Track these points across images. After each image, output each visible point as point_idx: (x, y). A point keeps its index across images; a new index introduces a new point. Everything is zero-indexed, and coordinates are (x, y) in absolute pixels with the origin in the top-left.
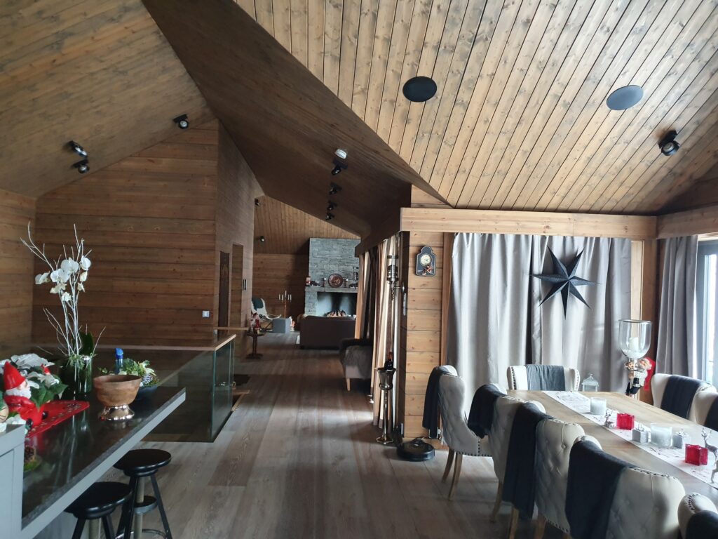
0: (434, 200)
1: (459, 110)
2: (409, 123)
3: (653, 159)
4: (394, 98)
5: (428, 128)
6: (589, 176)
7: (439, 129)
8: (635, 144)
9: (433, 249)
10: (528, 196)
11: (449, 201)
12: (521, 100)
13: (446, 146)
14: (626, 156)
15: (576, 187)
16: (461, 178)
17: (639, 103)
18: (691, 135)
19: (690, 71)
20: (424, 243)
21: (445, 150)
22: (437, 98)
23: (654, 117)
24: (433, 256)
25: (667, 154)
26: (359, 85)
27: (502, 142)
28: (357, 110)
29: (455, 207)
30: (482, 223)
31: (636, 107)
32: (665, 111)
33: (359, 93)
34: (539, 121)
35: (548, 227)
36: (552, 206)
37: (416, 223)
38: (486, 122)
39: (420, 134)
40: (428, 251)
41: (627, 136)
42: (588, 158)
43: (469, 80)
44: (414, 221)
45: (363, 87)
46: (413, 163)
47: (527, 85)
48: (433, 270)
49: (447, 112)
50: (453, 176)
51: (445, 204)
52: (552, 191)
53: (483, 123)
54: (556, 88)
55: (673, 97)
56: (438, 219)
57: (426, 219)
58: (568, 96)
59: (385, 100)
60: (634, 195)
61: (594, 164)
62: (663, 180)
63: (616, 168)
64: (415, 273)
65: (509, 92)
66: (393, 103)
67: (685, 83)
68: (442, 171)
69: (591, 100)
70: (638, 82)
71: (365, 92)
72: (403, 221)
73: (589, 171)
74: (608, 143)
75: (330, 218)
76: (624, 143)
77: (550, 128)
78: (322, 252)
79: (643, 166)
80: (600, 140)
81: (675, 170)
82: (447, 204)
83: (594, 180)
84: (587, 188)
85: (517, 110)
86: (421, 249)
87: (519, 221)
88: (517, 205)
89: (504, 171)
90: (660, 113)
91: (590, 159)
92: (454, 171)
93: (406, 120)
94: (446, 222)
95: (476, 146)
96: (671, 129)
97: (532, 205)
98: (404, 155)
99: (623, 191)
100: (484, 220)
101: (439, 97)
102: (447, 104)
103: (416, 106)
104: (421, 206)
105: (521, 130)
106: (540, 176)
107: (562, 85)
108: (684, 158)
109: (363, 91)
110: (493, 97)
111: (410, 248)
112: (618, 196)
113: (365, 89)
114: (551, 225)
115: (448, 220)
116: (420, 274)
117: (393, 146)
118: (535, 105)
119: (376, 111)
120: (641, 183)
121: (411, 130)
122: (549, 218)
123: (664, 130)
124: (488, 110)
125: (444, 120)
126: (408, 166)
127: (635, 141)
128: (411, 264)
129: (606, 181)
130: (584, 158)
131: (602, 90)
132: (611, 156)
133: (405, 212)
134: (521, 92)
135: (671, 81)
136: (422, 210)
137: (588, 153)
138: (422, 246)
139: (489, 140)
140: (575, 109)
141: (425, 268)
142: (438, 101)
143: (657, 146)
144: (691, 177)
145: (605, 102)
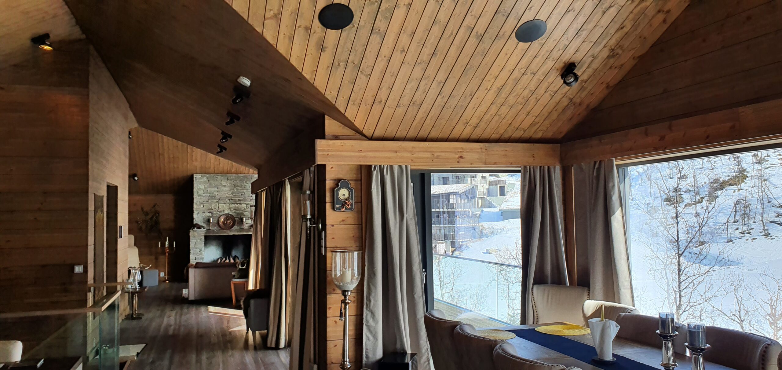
0: (348, 132)
1: (375, 39)
2: (325, 51)
3: (556, 89)
4: (309, 25)
5: (345, 56)
6: (499, 106)
7: (354, 58)
8: (540, 75)
9: (351, 182)
10: (441, 127)
11: (365, 132)
12: (436, 31)
13: (362, 76)
14: (532, 87)
15: (487, 117)
16: (377, 108)
17: (543, 36)
18: (588, 68)
19: (585, 8)
20: (340, 176)
21: (362, 79)
22: (354, 26)
23: (556, 50)
24: (352, 190)
25: (568, 84)
26: (271, 10)
27: (418, 73)
28: (269, 36)
29: (371, 139)
30: (399, 154)
31: (541, 40)
32: (565, 45)
33: (270, 18)
34: (453, 51)
35: (461, 157)
36: (465, 135)
37: (333, 156)
38: (402, 52)
39: (336, 63)
40: (346, 185)
41: (534, 67)
42: (498, 88)
43: (386, 9)
44: (330, 153)
45: (276, 12)
46: (328, 92)
47: (443, 16)
48: (352, 205)
49: (364, 41)
50: (369, 107)
51: (361, 135)
52: (465, 121)
53: (399, 52)
54: (469, 20)
55: (572, 32)
56: (354, 151)
57: (342, 151)
58: (480, 28)
59: (299, 27)
60: (539, 124)
61: (503, 95)
62: (565, 109)
63: (524, 98)
64: (333, 208)
65: (425, 22)
66: (308, 29)
67: (581, 19)
68: (358, 101)
69: (501, 33)
70: (542, 17)
71: (278, 17)
72: (318, 153)
73: (500, 101)
74: (516, 74)
75: (221, 151)
76: (531, 74)
77: (463, 60)
78: (209, 189)
79: (547, 96)
80: (510, 71)
81: (574, 100)
82: (363, 135)
83: (504, 109)
84: (496, 118)
85: (431, 41)
86: (338, 183)
87: (433, 151)
88: (431, 136)
89: (418, 102)
90: (561, 46)
91: (500, 89)
92: (370, 102)
93: (322, 48)
94: (363, 154)
95: (392, 76)
96: (571, 61)
97: (446, 136)
98: (319, 83)
99: (529, 120)
100: (400, 152)
101: (356, 26)
102: (364, 33)
103: (332, 34)
104: (336, 137)
105: (436, 61)
106: (453, 106)
107: (475, 17)
108: (582, 88)
109: (275, 16)
110: (410, 26)
111: (327, 182)
112: (526, 125)
113: (279, 14)
114: (465, 155)
115: (365, 152)
116: (339, 209)
117: (307, 74)
118: (450, 36)
119: (290, 38)
120: (545, 113)
121: (326, 58)
122: (462, 148)
123: (565, 63)
124: (404, 39)
125: (361, 49)
126: (323, 96)
127: (540, 73)
128: (328, 199)
129: (514, 111)
130: (494, 88)
131: (511, 25)
132: (519, 86)
133: (320, 144)
134: (436, 23)
135: (570, 16)
136: (338, 142)
137: (499, 83)
138: (339, 180)
139: (405, 70)
140: (487, 40)
141: (343, 203)
142: (355, 29)
143: (560, 77)
144: (588, 106)
145: (514, 34)
